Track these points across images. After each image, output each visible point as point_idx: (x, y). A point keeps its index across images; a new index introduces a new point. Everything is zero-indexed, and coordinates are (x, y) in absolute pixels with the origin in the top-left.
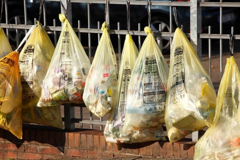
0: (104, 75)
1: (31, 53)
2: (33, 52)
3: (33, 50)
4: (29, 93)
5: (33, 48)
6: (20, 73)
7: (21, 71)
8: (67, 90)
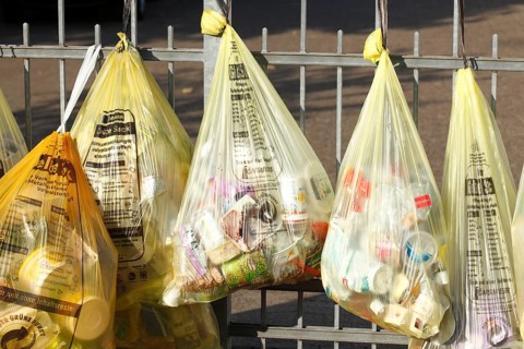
0: (417, 200)
1: (126, 137)
2: (134, 131)
3: (133, 125)
4: (131, 264)
5: (128, 119)
6: (98, 202)
7: (100, 196)
8: (274, 250)
